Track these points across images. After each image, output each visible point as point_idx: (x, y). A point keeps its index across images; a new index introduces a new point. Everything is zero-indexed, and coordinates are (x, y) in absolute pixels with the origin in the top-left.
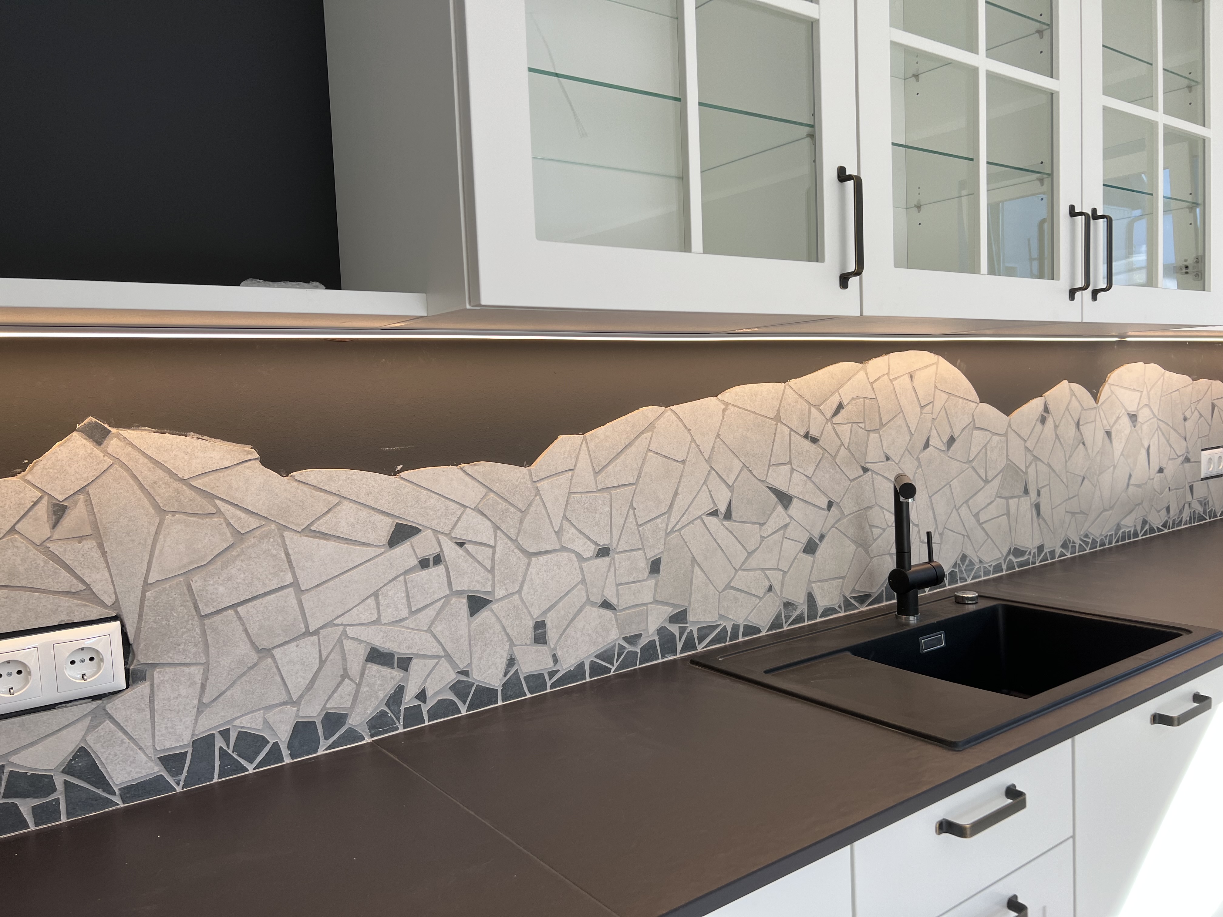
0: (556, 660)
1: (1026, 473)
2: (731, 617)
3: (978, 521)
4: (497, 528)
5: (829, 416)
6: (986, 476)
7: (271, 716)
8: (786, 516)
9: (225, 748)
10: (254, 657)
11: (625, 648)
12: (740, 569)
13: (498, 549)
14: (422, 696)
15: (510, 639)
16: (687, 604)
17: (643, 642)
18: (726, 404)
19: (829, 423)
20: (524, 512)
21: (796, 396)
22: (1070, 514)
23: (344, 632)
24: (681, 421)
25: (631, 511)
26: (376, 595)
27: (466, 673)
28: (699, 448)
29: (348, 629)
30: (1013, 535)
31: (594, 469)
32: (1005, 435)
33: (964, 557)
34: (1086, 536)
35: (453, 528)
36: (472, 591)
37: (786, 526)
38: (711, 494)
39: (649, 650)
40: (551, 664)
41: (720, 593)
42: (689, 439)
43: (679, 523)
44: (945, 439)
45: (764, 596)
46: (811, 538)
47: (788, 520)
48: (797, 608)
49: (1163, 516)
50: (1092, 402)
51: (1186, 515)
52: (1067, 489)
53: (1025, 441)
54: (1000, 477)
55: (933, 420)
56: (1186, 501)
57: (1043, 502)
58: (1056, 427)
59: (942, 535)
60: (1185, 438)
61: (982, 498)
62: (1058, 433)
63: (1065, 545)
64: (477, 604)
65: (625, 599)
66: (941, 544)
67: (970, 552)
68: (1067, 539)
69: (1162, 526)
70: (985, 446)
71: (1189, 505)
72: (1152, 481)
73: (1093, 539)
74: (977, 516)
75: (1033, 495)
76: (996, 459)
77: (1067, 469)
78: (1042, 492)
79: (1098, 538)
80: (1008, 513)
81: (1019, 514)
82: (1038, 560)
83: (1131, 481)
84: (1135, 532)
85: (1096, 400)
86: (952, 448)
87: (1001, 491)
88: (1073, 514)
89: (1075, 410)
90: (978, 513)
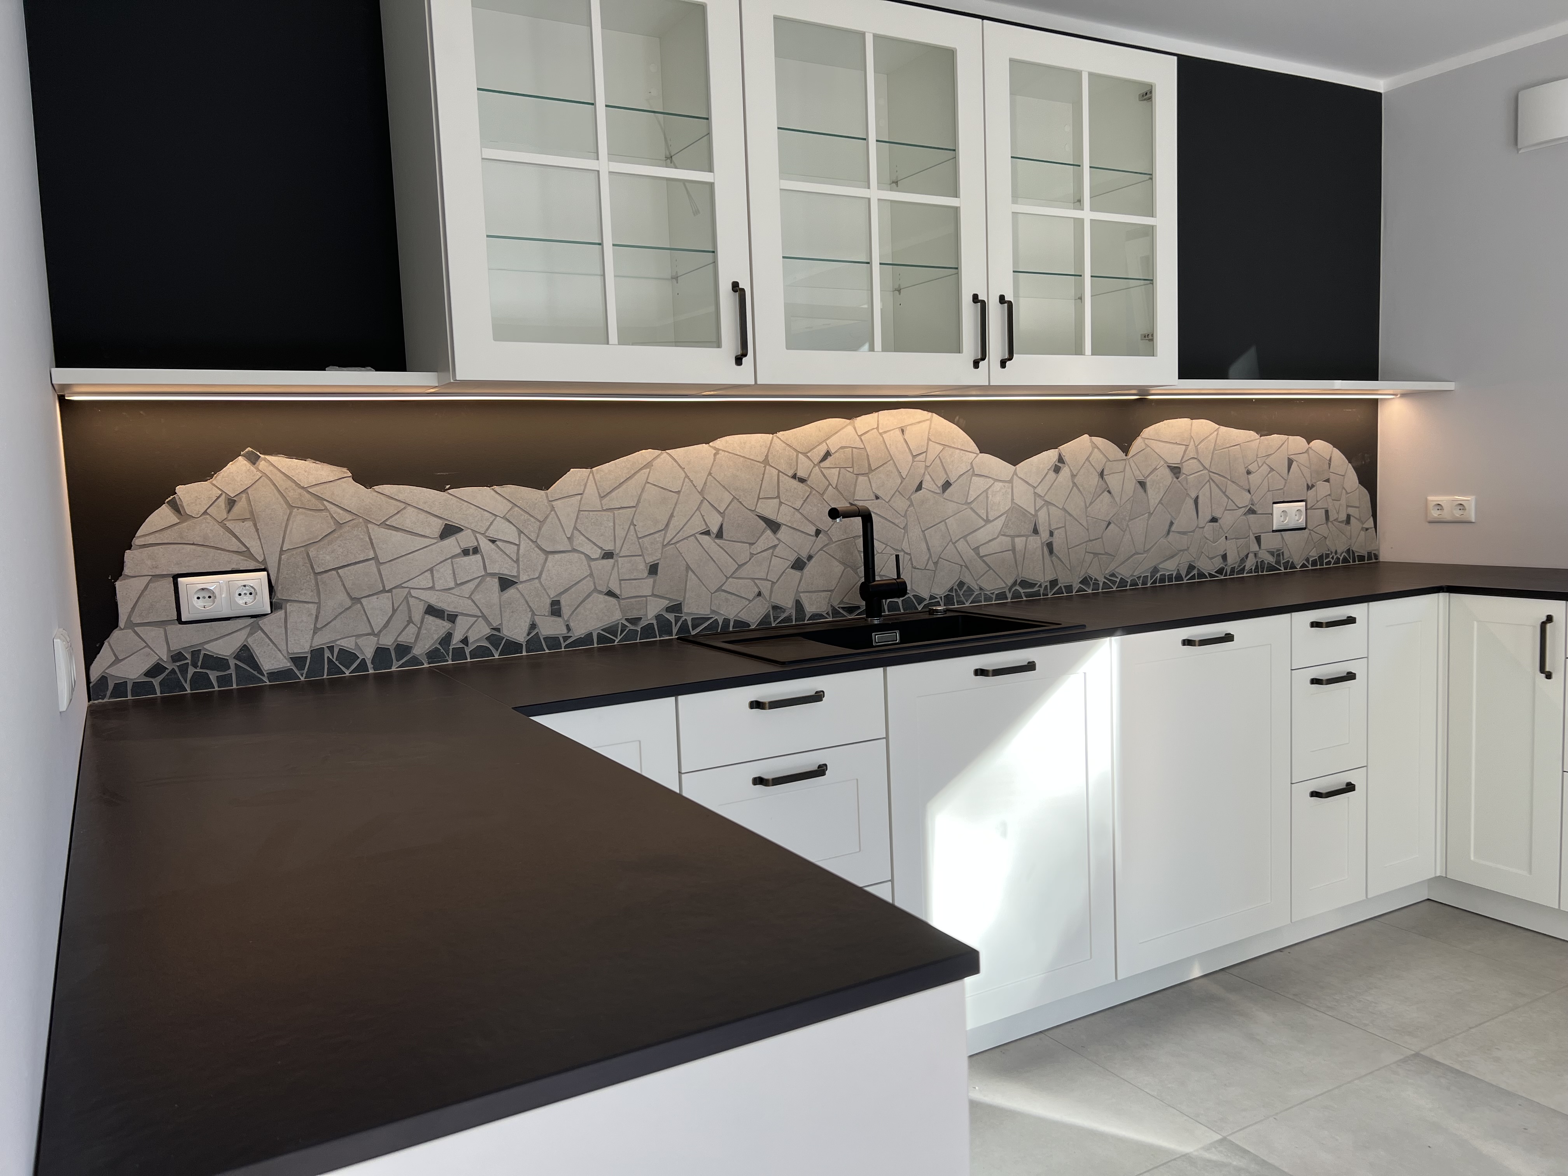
0: (569, 628)
1: (1036, 515)
2: (722, 612)
3: (978, 554)
4: (520, 532)
5: (816, 461)
6: (987, 517)
7: (360, 641)
8: (775, 539)
9: (331, 657)
10: (349, 602)
11: (627, 626)
12: (731, 577)
13: (522, 547)
14: (465, 641)
15: (532, 610)
16: (682, 599)
17: (643, 623)
18: (717, 450)
19: (817, 467)
20: (542, 523)
21: (784, 445)
22: (1092, 555)
23: (409, 593)
24: (676, 461)
25: (632, 527)
26: (431, 570)
27: (498, 630)
28: (692, 483)
29: (412, 591)
30: (1020, 568)
31: (599, 495)
32: (1011, 481)
33: (961, 584)
34: (1113, 575)
35: (487, 529)
36: (502, 574)
37: (775, 546)
38: (703, 518)
39: (648, 630)
40: (565, 631)
41: (712, 593)
42: (683, 475)
43: (675, 539)
44: (940, 483)
45: (753, 599)
46: (799, 558)
47: (776, 542)
48: (785, 611)
49: (1218, 563)
50: (1120, 454)
51: (1250, 563)
52: (1088, 532)
53: (1035, 488)
54: (1003, 518)
55: (927, 467)
56: (1251, 550)
57: (1057, 541)
58: (1073, 476)
59: (936, 563)
60: (1249, 491)
61: (982, 536)
62: (1075, 481)
63: (1085, 581)
64: (506, 583)
65: (627, 591)
66: (935, 571)
67: (968, 580)
68: (1087, 576)
69: (1216, 572)
70: (986, 491)
71: (1256, 555)
72: (1201, 530)
73: (1121, 578)
74: (976, 549)
75: (1044, 535)
76: (999, 502)
77: (1088, 514)
78: (1056, 533)
79: (1128, 578)
80: (1013, 549)
81: (1026, 551)
82: (1050, 592)
83: (1173, 528)
84: (1178, 576)
85: (1126, 453)
86: (948, 491)
87: (1005, 530)
88: (1095, 555)
89: (1098, 461)
90: (978, 547)
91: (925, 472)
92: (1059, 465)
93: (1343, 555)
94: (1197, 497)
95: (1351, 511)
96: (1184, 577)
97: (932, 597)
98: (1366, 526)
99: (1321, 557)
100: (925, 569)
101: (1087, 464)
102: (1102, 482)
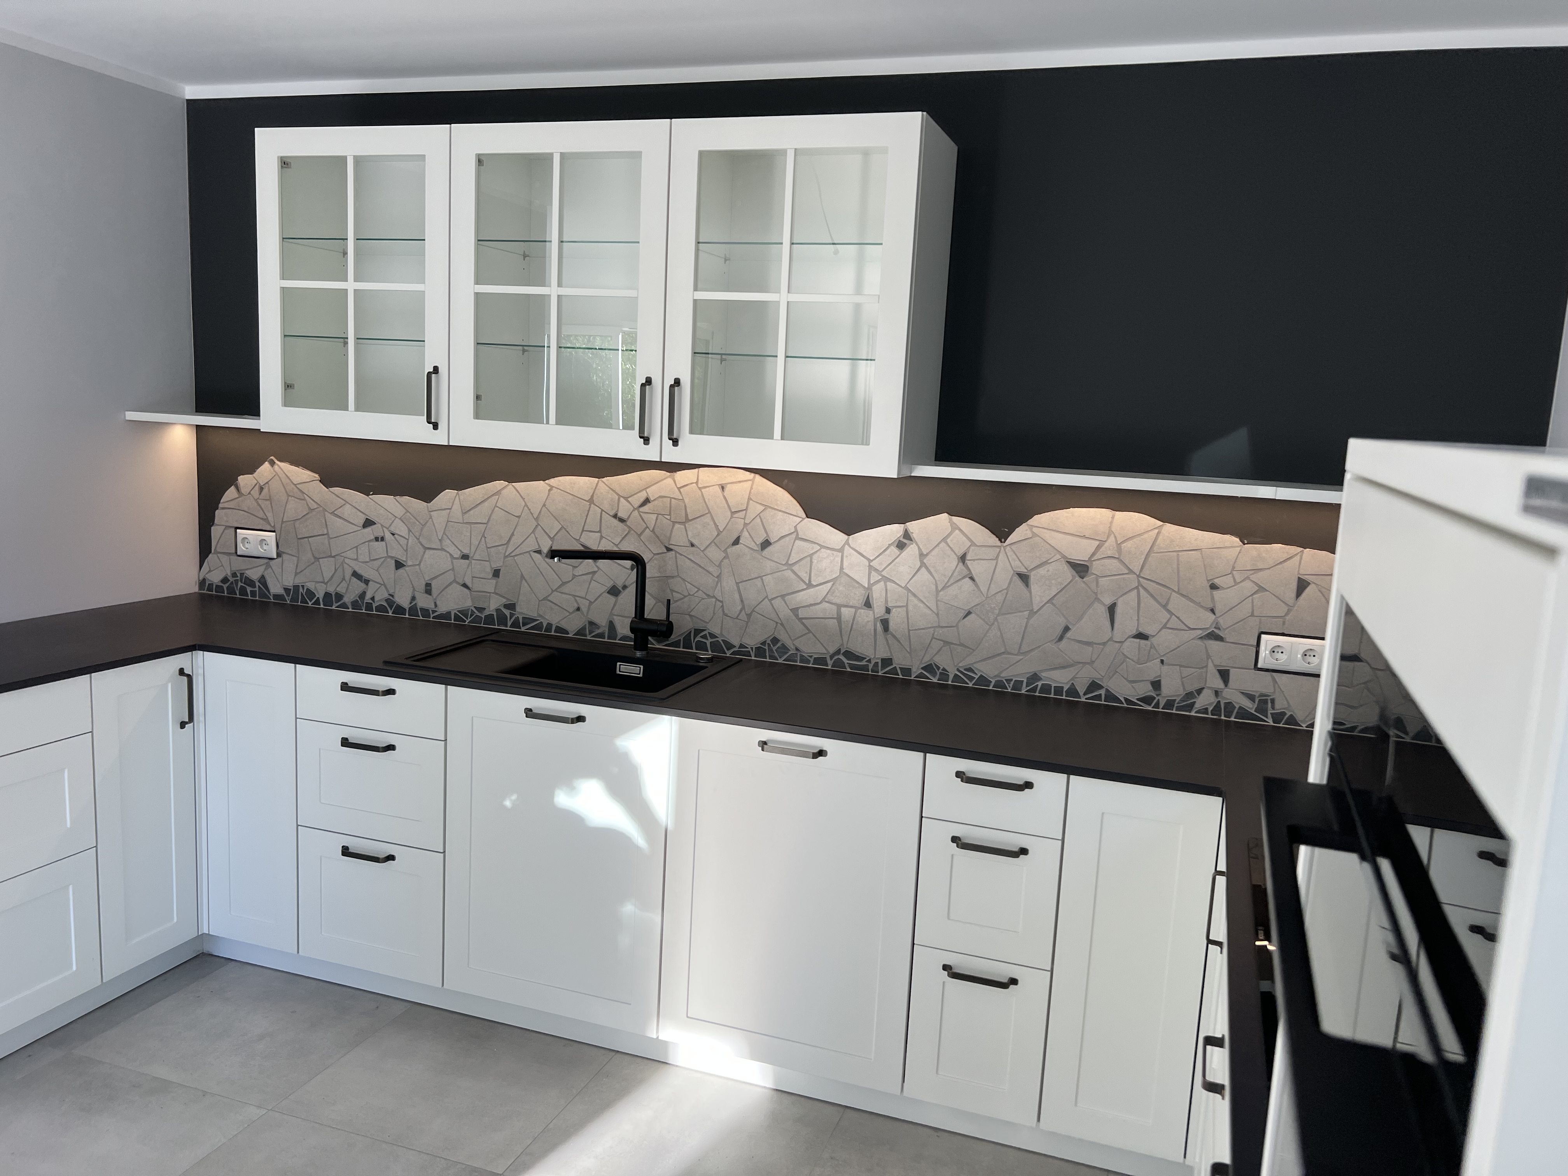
0: (436, 606)
1: (869, 589)
2: (547, 617)
3: (797, 616)
4: (410, 531)
5: (636, 506)
6: (809, 580)
7: (317, 585)
8: (595, 566)
9: (303, 593)
10: (313, 560)
11: (475, 612)
12: (556, 590)
13: (410, 541)
14: (373, 599)
15: (413, 587)
16: (516, 601)
17: (487, 613)
18: (552, 487)
19: (636, 511)
20: (424, 525)
21: (607, 488)
23: (344, 560)
24: (518, 492)
25: (483, 538)
26: (356, 547)
27: (394, 596)
28: (530, 511)
29: (346, 560)
30: (845, 638)
31: (462, 511)
32: (841, 550)
33: (775, 640)
34: (970, 670)
35: (390, 526)
36: (397, 558)
37: (594, 573)
38: (537, 540)
39: (489, 619)
40: (433, 607)
41: (539, 601)
42: (524, 504)
43: (514, 552)
44: (759, 540)
45: (573, 612)
46: (614, 585)
47: (596, 569)
48: (599, 628)
49: (1146, 689)
50: (993, 540)
51: (1205, 700)
52: (938, 617)
53: (870, 561)
54: (830, 585)
55: (745, 525)
56: (1207, 686)
57: (896, 620)
58: (922, 555)
59: (749, 616)
61: (805, 597)
62: (925, 561)
63: (929, 668)
64: (399, 565)
65: (477, 586)
66: (747, 623)
67: (783, 637)
68: (933, 664)
69: (1138, 699)
70: (811, 556)
71: (1217, 693)
72: (1117, 645)
73: (981, 676)
74: (795, 611)
75: (879, 609)
76: (825, 569)
77: (939, 598)
78: (894, 611)
79: (992, 678)
80: (839, 618)
81: (855, 622)
82: (881, 670)
83: (1069, 635)
84: (1073, 691)
85: (1003, 540)
86: (766, 550)
87: (830, 598)
88: (947, 643)
89: (959, 543)
90: (797, 609)
91: (743, 529)
92: (905, 541)
94: (1114, 605)
96: (1081, 694)
97: (741, 646)
100: (737, 618)
101: (943, 545)
102: (963, 568)
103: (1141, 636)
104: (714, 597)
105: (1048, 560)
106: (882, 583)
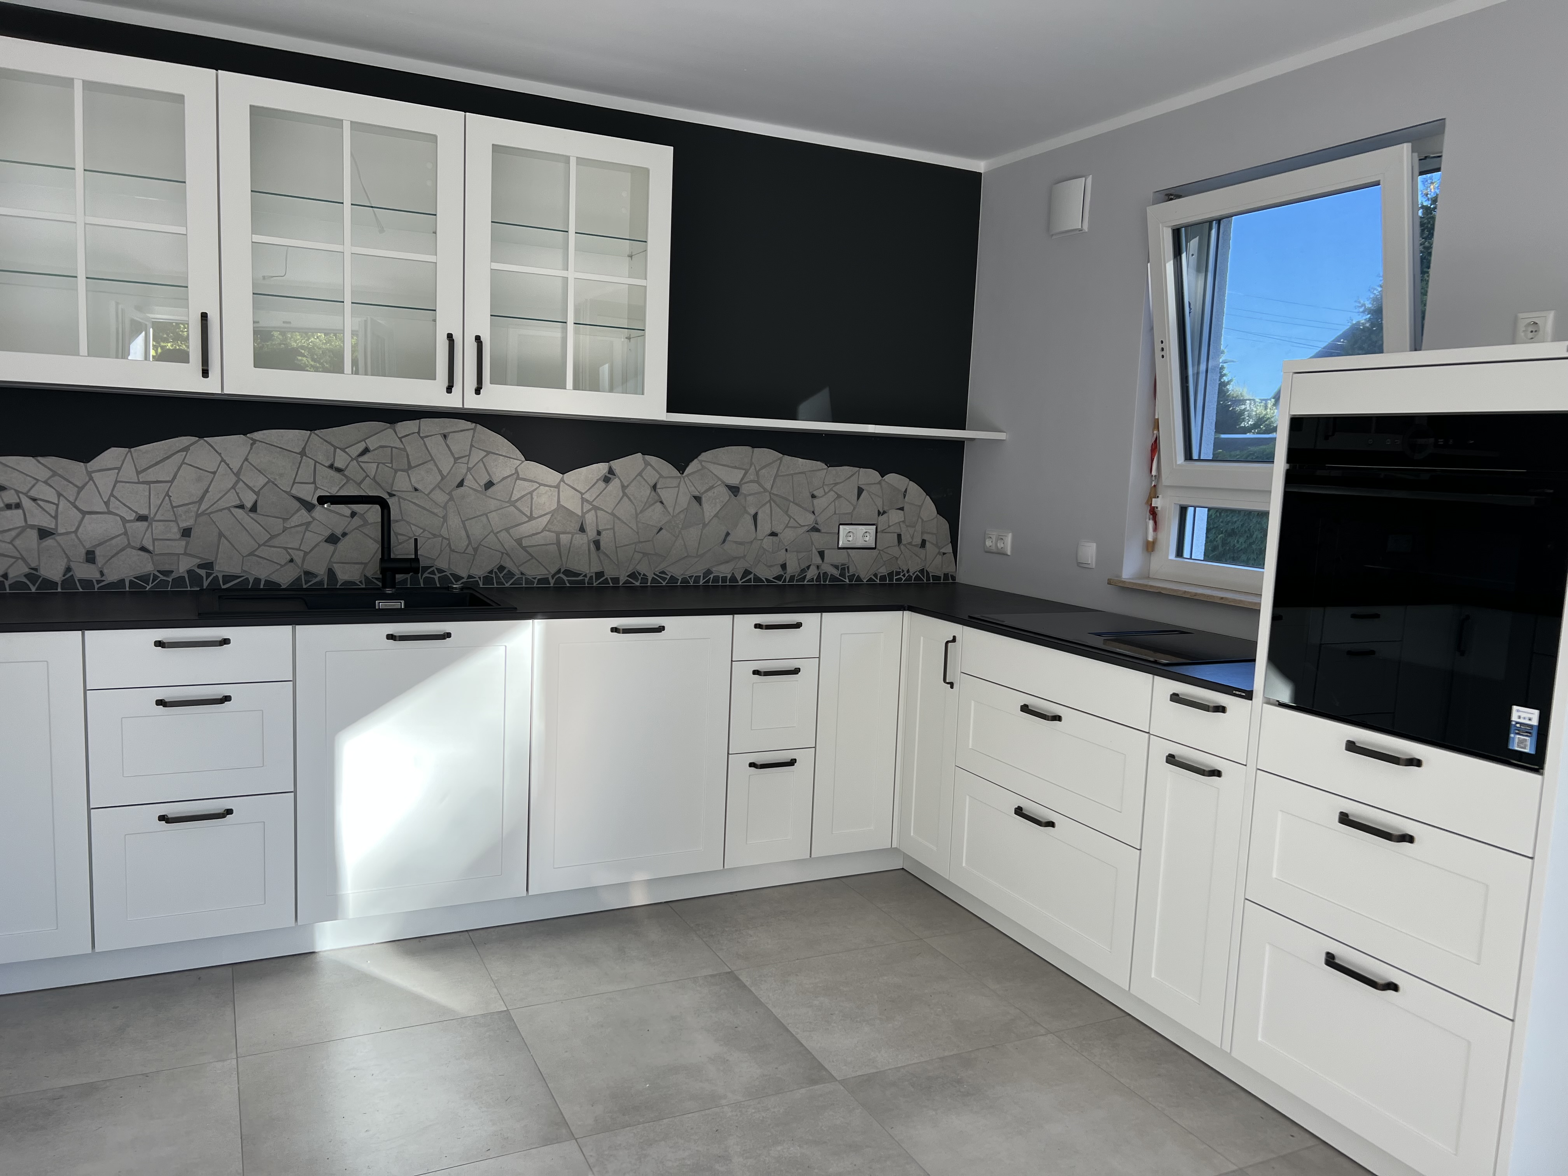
0: (102, 574)
1: (583, 517)
2: (253, 573)
3: (520, 545)
4: (59, 494)
5: (354, 456)
6: (531, 514)
11: (158, 577)
12: (264, 544)
13: (61, 506)
15: (68, 557)
16: (214, 559)
17: (174, 575)
18: (255, 441)
19: (355, 461)
20: (80, 488)
21: (323, 441)
22: (642, 554)
24: (213, 447)
25: (167, 497)
27: (36, 570)
28: (228, 466)
30: (564, 559)
31: (137, 470)
32: (557, 487)
33: (501, 568)
34: (663, 573)
35: (28, 490)
36: (41, 526)
37: (310, 523)
38: (238, 495)
39: (180, 580)
40: (98, 576)
41: (243, 557)
42: (219, 459)
43: (209, 510)
44: (483, 482)
45: (286, 564)
46: (333, 534)
47: (312, 520)
48: (317, 577)
49: (778, 571)
50: (675, 472)
51: (812, 573)
52: (638, 535)
53: (582, 494)
54: (549, 516)
55: (469, 469)
56: (813, 563)
57: (604, 540)
58: (624, 487)
59: (476, 550)
60: (813, 512)
61: (526, 529)
62: (626, 491)
63: (633, 575)
64: (44, 534)
65: (159, 548)
66: (474, 556)
67: (509, 565)
68: (636, 571)
69: (773, 578)
70: (531, 493)
71: (818, 567)
72: (760, 542)
73: (672, 576)
74: (519, 541)
75: (591, 533)
76: (545, 503)
77: (638, 520)
78: (603, 533)
79: (679, 576)
80: (558, 543)
81: (572, 545)
82: (595, 582)
83: (729, 538)
84: (733, 579)
85: (681, 472)
86: (490, 490)
87: (549, 526)
88: (645, 554)
89: (651, 476)
90: (521, 539)
91: (467, 473)
92: (609, 476)
93: (916, 574)
94: (756, 514)
95: (926, 537)
96: (739, 579)
97: (470, 577)
98: (943, 550)
99: (891, 574)
100: (464, 553)
101: (639, 478)
102: (655, 494)
103: (773, 534)
104: (441, 536)
105: (714, 485)
106: (593, 512)
